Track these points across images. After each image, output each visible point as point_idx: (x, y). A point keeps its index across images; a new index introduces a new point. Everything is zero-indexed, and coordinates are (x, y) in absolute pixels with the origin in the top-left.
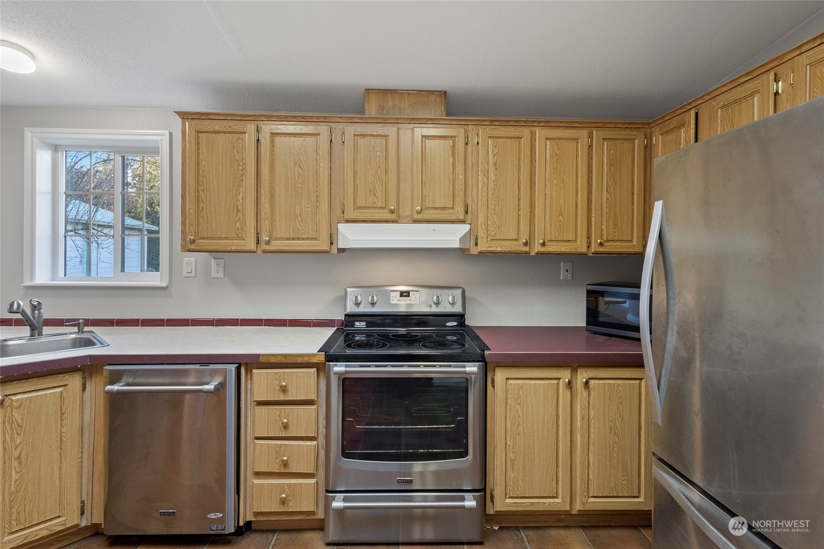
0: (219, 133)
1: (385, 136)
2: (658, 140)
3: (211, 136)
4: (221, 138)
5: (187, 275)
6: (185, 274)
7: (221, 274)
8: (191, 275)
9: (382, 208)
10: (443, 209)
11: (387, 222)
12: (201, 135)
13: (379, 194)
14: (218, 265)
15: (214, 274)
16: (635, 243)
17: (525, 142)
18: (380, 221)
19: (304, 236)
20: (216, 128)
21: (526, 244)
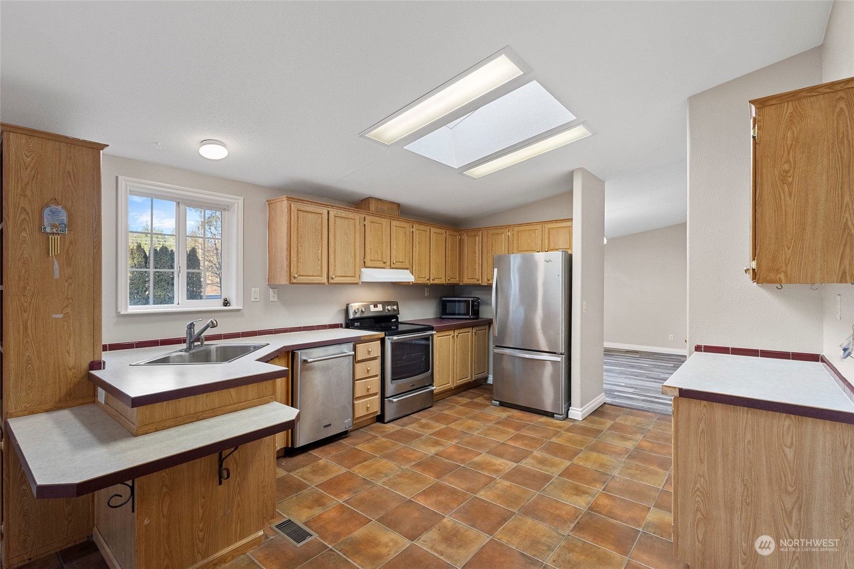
0: (309, 212)
1: (382, 224)
2: (465, 237)
3: (305, 214)
4: (310, 216)
5: (254, 300)
6: (253, 300)
7: (276, 299)
8: (257, 300)
9: (380, 261)
10: (402, 262)
11: (381, 268)
12: (299, 212)
13: (379, 254)
14: (274, 293)
15: (271, 299)
16: (457, 279)
17: (428, 232)
18: (378, 268)
19: (349, 275)
20: (308, 209)
21: (428, 280)
